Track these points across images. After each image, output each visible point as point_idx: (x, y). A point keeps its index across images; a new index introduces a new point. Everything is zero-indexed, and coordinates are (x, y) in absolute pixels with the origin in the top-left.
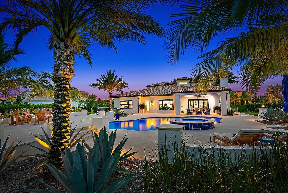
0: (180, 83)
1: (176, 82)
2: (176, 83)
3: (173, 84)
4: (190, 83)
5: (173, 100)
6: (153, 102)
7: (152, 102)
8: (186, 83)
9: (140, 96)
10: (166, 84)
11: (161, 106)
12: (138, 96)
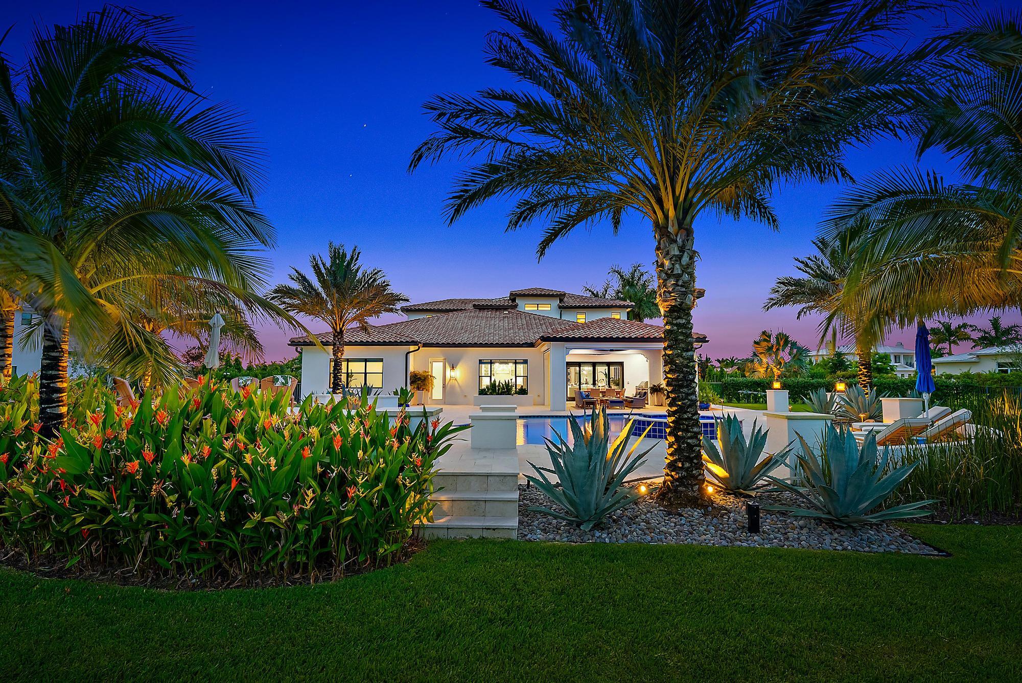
0: (529, 307)
1: (514, 300)
2: (516, 306)
3: (505, 308)
4: (560, 307)
5: (525, 362)
6: (458, 367)
7: (453, 368)
8: (547, 308)
9: (414, 343)
10: (481, 307)
11: (486, 382)
12: (408, 343)
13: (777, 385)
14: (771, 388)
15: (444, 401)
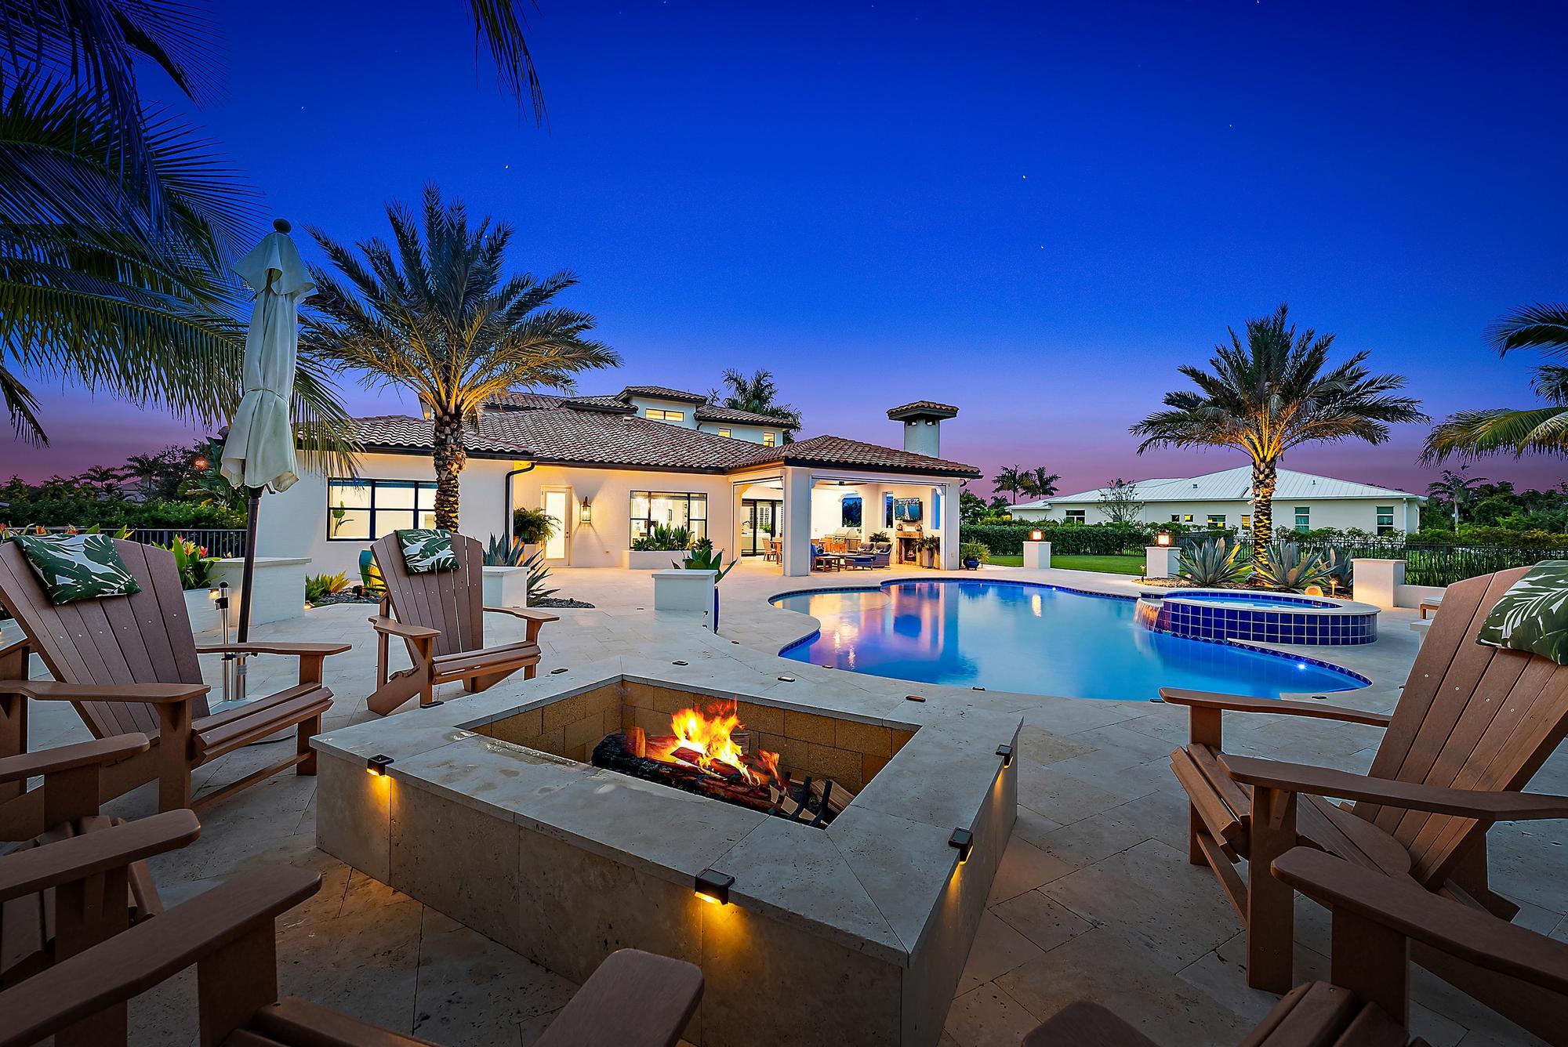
0: (652, 413)
1: (626, 401)
2: (636, 410)
3: (623, 412)
4: (697, 418)
5: (703, 497)
6: (595, 503)
7: (586, 504)
8: (679, 417)
9: (526, 455)
10: (578, 407)
11: (638, 530)
12: (514, 455)
13: (1037, 535)
14: (1029, 539)
15: (568, 562)
